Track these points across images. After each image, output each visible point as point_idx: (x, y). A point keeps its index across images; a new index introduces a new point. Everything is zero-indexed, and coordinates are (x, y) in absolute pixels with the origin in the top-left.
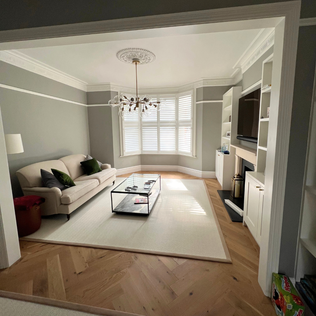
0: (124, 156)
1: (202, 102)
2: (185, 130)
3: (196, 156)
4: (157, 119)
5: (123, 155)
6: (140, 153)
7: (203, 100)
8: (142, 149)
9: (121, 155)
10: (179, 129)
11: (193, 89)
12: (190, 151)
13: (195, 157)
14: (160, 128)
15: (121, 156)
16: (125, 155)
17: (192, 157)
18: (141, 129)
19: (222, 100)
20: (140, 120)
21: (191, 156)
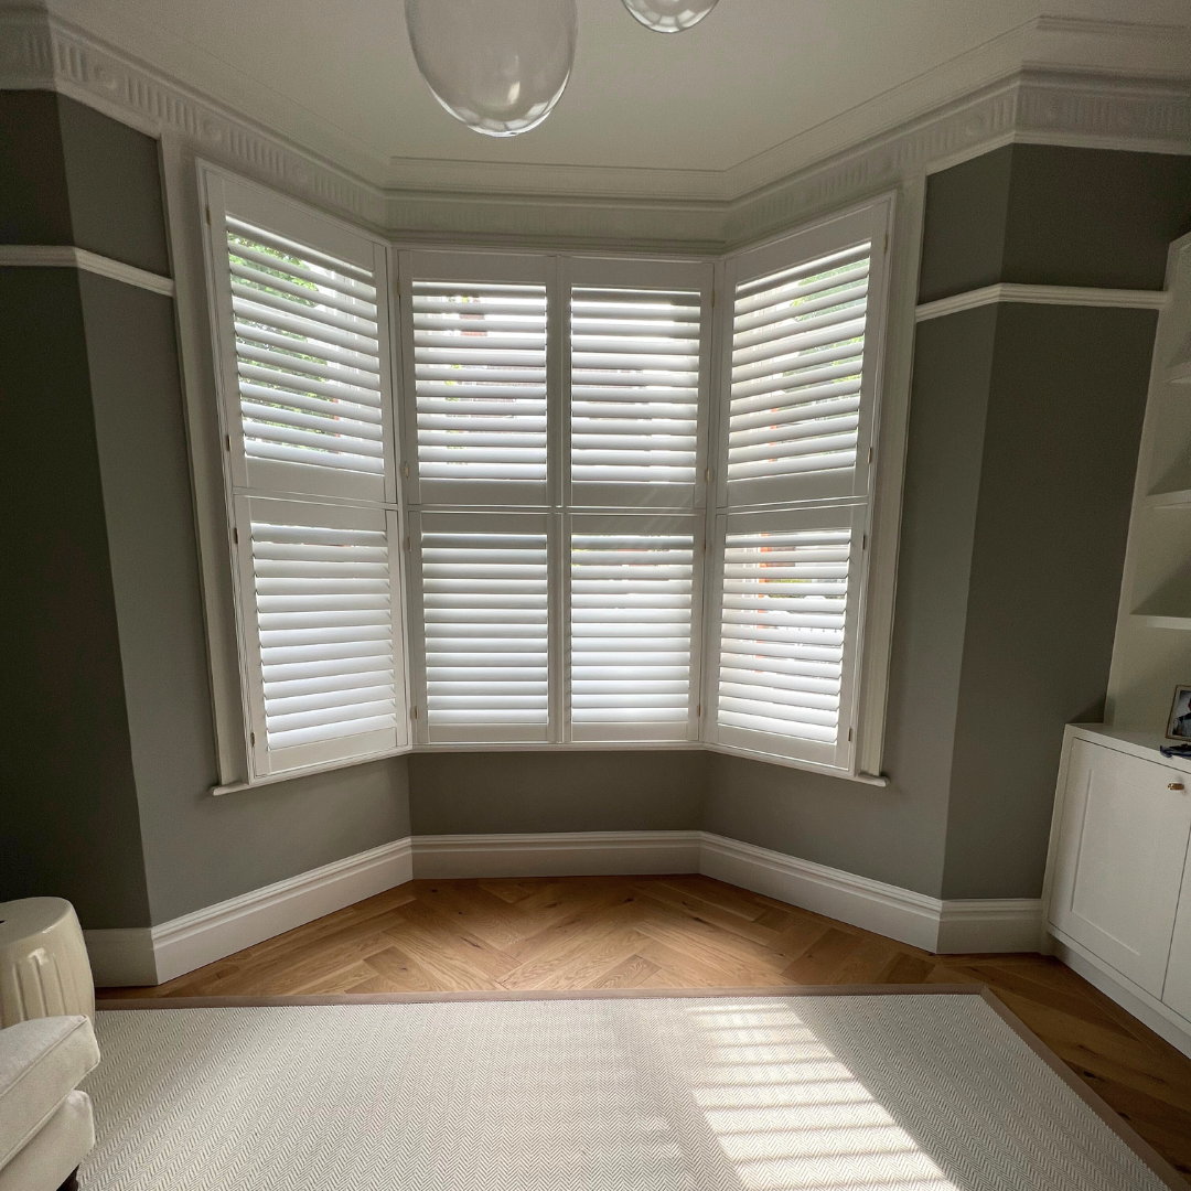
0: (254, 781)
1: (991, 294)
2: (769, 563)
3: (883, 775)
4: (544, 468)
5: (242, 778)
6: (406, 746)
7: (1006, 278)
8: (417, 712)
9: (226, 776)
10: (729, 552)
11: (896, 184)
12: (834, 732)
13: (881, 783)
14: (575, 537)
15: (217, 792)
16: (263, 771)
17: (858, 779)
18: (411, 549)
19: (1159, 286)
20: (404, 464)
21: (845, 770)
